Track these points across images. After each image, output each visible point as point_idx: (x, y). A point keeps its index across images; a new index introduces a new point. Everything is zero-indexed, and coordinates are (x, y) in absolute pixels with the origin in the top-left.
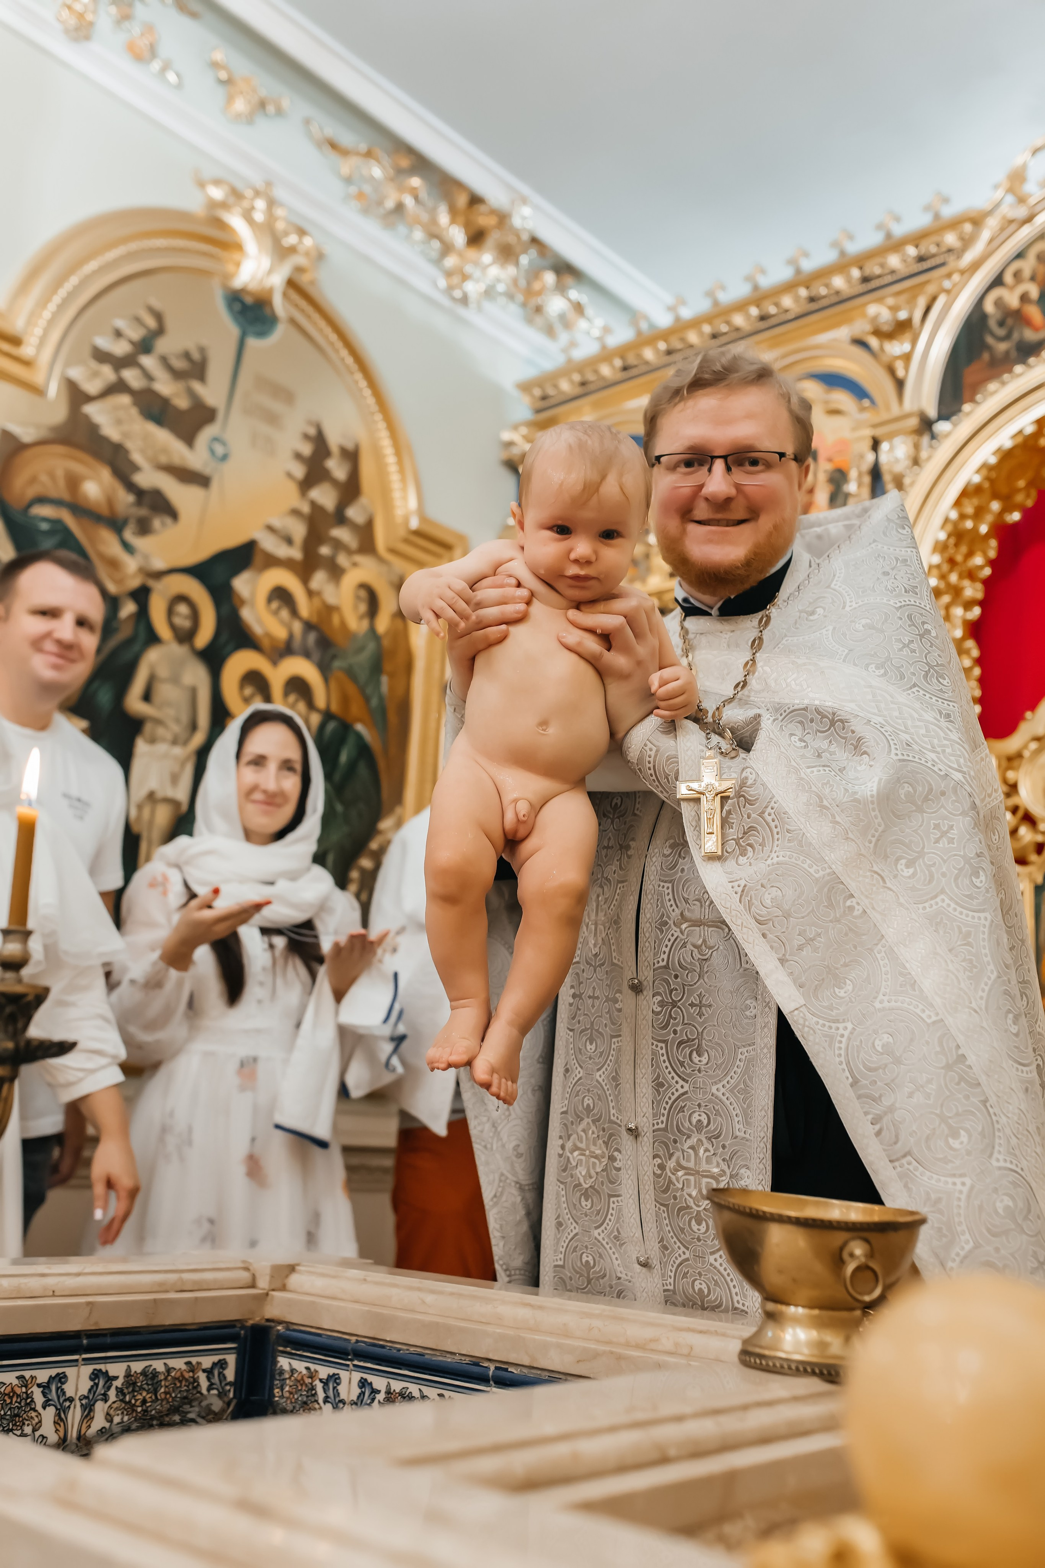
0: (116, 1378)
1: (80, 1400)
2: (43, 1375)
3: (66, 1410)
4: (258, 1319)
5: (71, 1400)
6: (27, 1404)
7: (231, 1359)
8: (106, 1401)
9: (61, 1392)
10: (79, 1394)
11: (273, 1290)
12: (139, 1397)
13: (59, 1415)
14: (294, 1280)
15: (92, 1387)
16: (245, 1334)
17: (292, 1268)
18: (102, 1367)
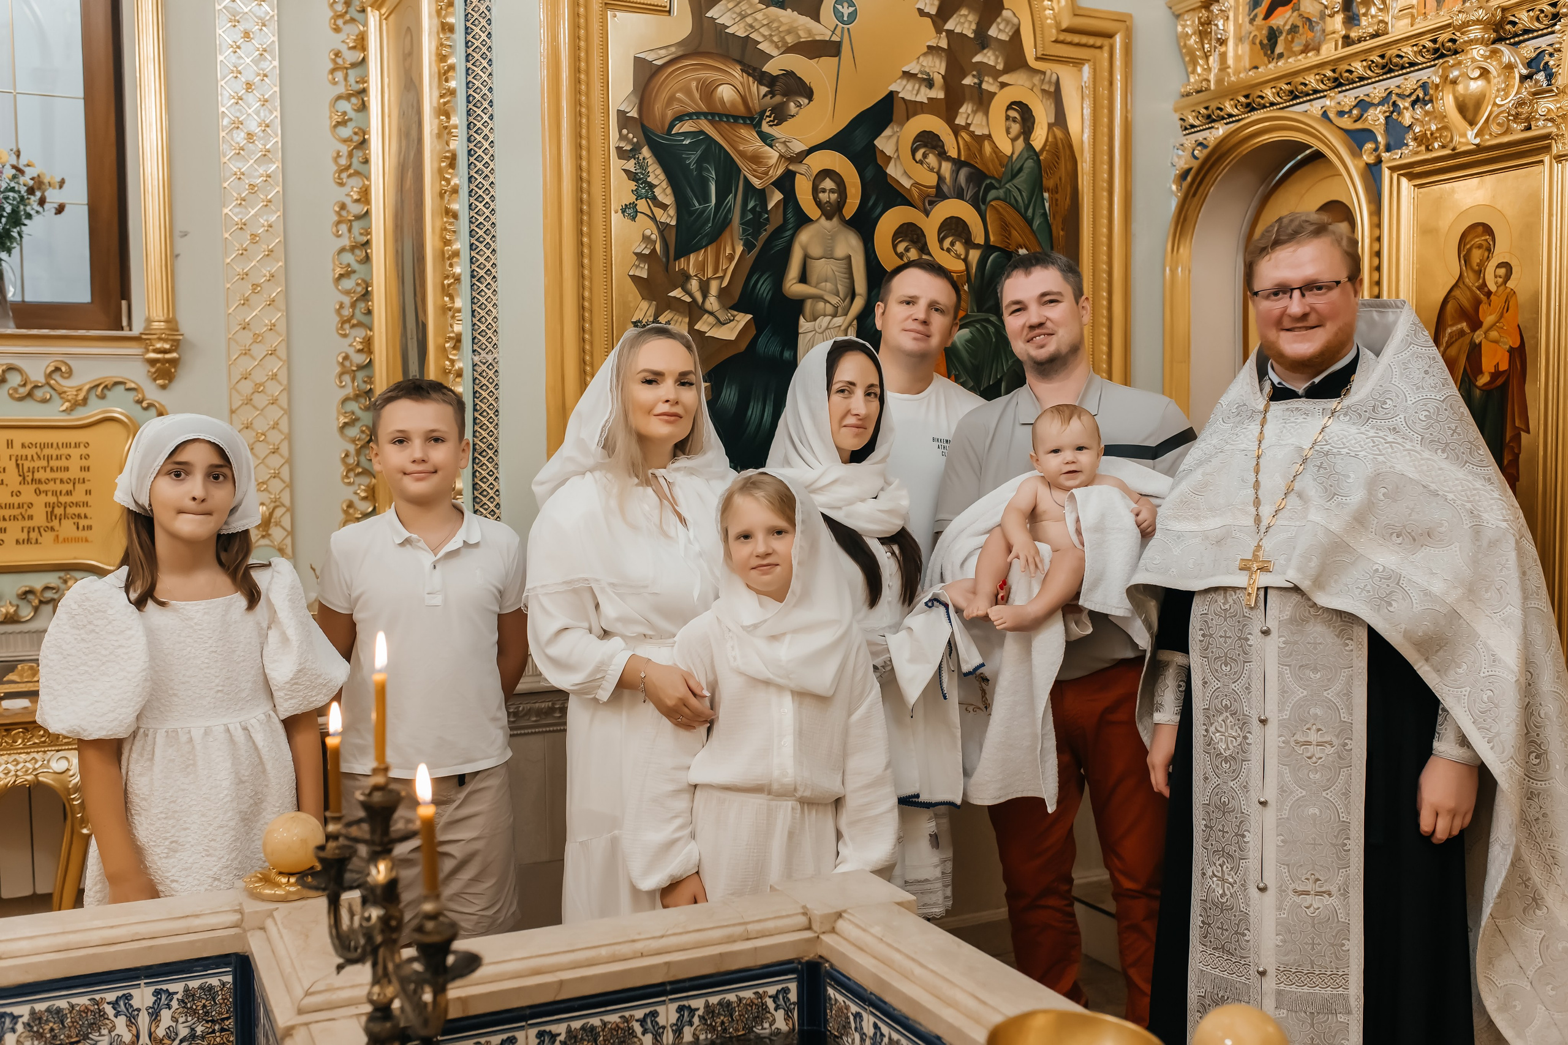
0: (698, 1009)
1: (671, 1027)
2: (639, 1014)
3: (661, 1035)
4: (812, 956)
5: (664, 1027)
6: (630, 1034)
7: (793, 986)
8: (692, 1026)
9: (655, 1023)
10: (670, 1023)
11: (824, 933)
12: (718, 1020)
13: (656, 1038)
14: (841, 925)
15: (679, 1018)
16: (802, 968)
17: (839, 915)
18: (686, 1003)
